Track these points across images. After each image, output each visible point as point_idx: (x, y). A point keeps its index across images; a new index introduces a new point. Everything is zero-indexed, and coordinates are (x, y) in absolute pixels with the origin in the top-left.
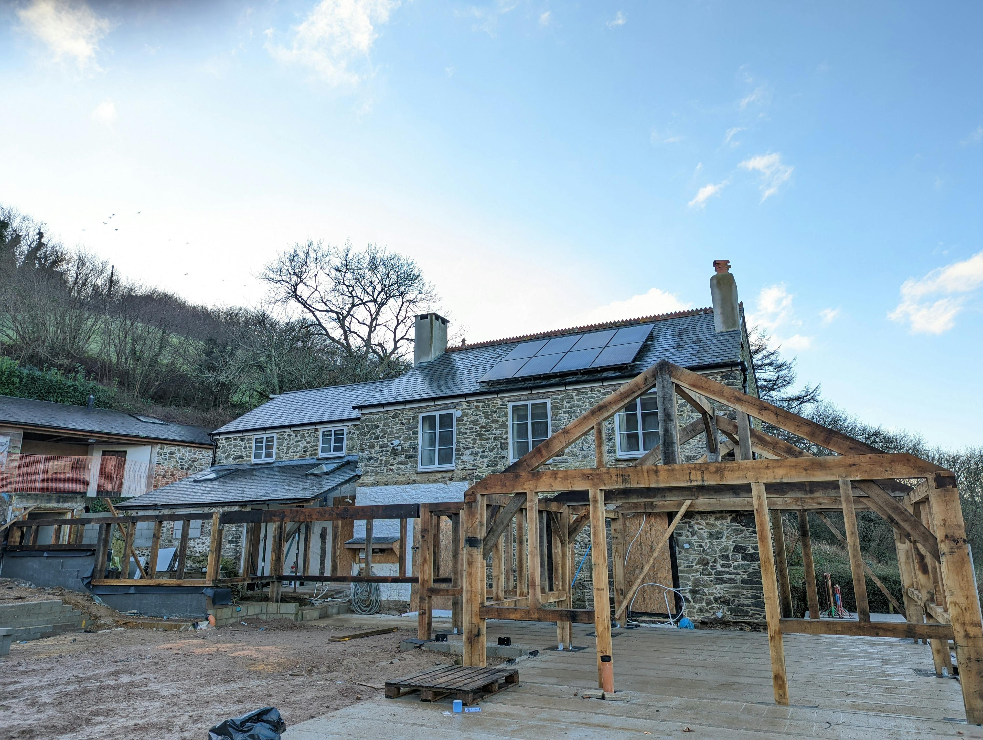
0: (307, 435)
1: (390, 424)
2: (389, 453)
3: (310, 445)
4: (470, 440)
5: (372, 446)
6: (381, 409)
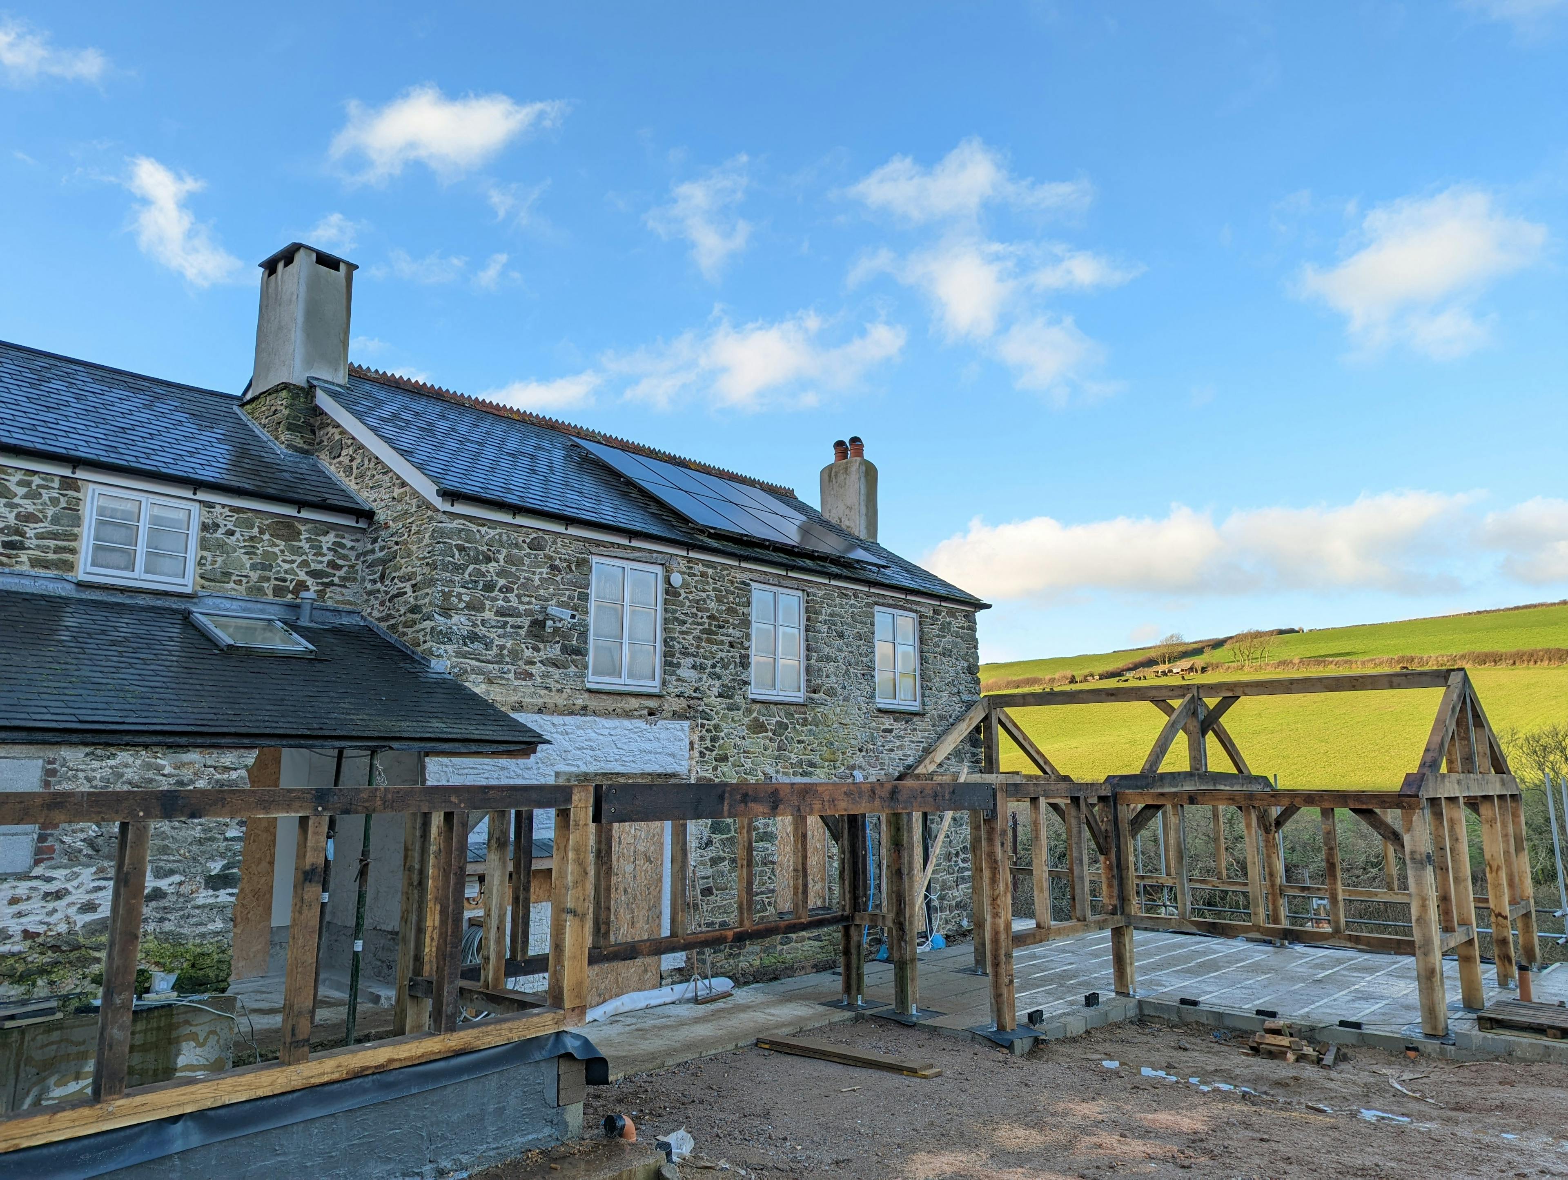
0: (21, 491)
1: (527, 561)
2: (523, 632)
3: (42, 527)
4: (690, 637)
5: (475, 607)
6: (507, 518)
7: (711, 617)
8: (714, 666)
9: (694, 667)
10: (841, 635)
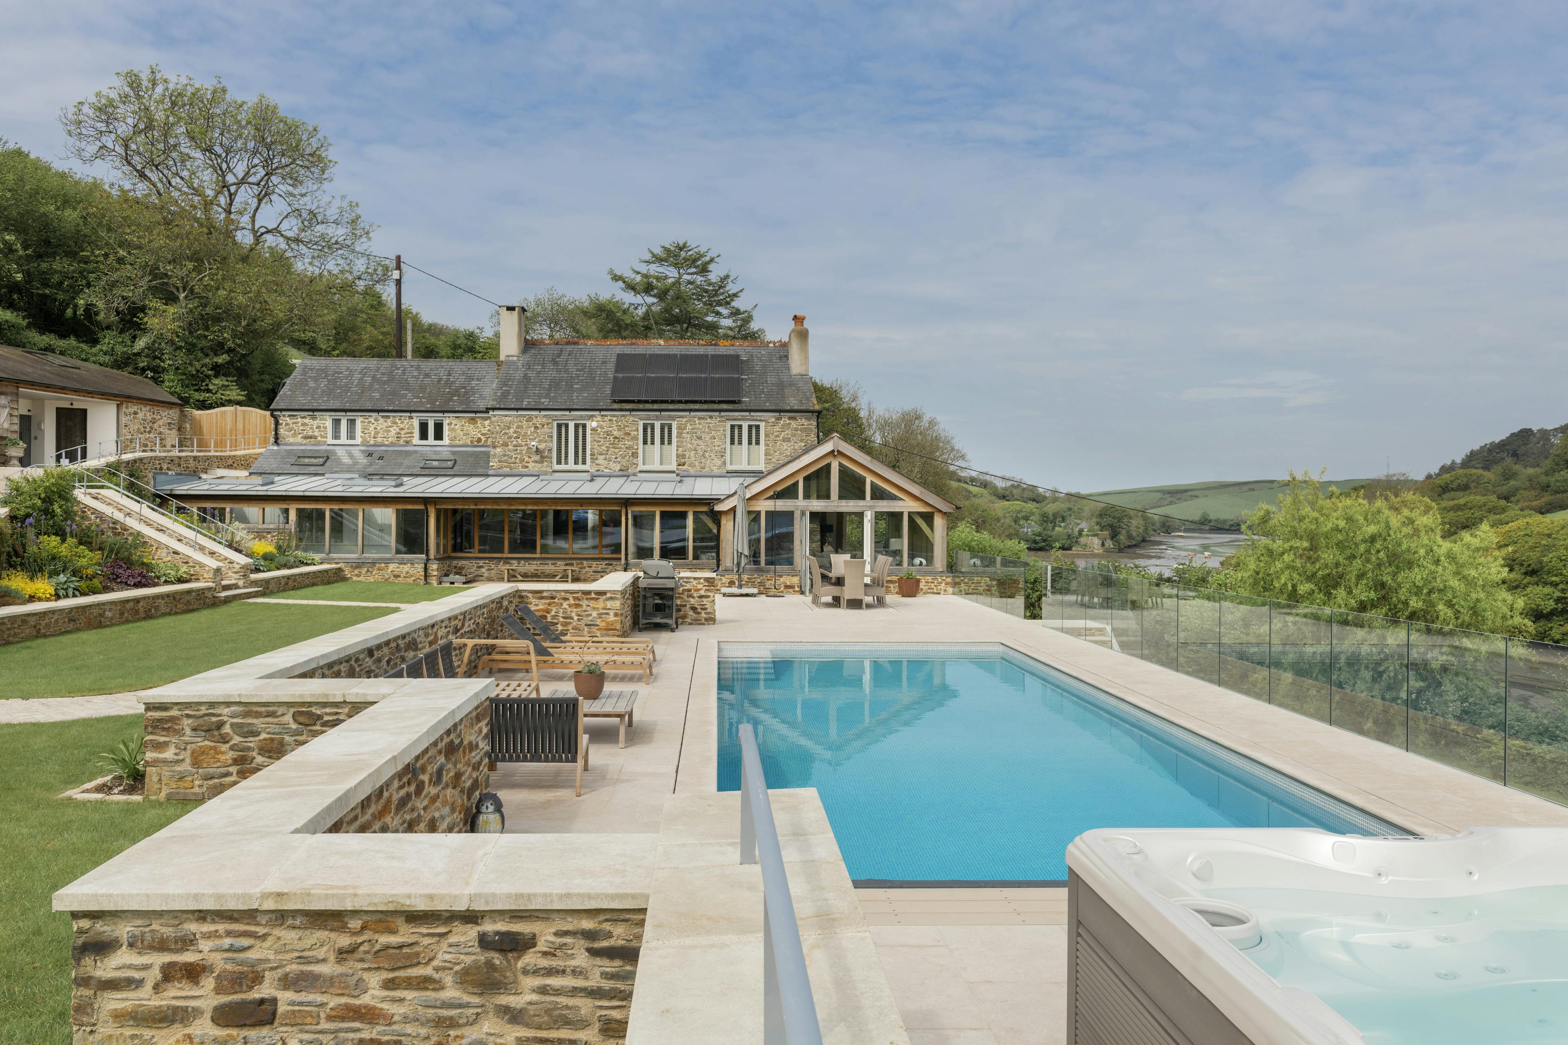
1: (524, 427)
2: (524, 452)
3: (405, 431)
4: (604, 448)
5: (505, 445)
6: (514, 413)
7: (616, 438)
8: (616, 458)
9: (605, 459)
10: (700, 438)
